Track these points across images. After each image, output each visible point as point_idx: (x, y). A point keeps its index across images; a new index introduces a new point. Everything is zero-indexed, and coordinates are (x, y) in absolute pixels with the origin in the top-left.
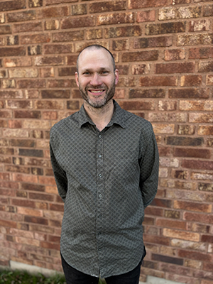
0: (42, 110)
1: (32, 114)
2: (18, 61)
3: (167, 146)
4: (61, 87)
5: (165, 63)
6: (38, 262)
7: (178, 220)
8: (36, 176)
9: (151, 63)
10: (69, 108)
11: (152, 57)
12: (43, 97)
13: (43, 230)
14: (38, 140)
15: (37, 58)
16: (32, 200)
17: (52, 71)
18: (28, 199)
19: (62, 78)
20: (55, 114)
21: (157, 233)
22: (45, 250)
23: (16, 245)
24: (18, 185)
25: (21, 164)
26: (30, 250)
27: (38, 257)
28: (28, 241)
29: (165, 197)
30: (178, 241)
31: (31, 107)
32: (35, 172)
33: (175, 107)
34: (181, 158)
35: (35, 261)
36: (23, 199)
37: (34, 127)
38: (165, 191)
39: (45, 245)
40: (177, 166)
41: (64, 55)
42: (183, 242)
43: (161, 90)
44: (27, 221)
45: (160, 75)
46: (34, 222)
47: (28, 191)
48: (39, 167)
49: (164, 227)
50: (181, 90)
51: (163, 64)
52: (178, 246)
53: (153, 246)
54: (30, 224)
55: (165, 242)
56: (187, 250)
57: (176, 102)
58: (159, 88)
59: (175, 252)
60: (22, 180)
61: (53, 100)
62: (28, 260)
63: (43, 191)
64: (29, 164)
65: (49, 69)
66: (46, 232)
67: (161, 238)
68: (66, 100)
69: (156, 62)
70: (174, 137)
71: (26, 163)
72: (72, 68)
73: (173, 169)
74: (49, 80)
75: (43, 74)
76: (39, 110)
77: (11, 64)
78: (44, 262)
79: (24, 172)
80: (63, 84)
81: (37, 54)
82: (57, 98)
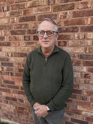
0: (11, 42)
1: (6, 44)
3: (79, 60)
4: (21, 28)
5: (78, 10)
6: (13, 119)
7: (86, 101)
8: (10, 77)
9: (70, 11)
10: (25, 40)
11: (71, 7)
12: (12, 34)
13: (15, 104)
14: (10, 58)
15: (7, 12)
16: (9, 89)
17: (15, 19)
18: (7, 88)
19: (21, 23)
20: (18, 43)
21: (74, 108)
22: (16, 114)
23: (3, 110)
24: (1, 81)
25: (2, 70)
26: (9, 113)
27: (13, 117)
28: (8, 109)
29: (78, 88)
30: (86, 112)
31: (6, 40)
32: (10, 74)
33: (85, 37)
34: (88, 67)
35: (12, 119)
36: (4, 88)
37: (8, 51)
38: (78, 85)
39: (16, 111)
40: (85, 71)
41: (21, 10)
42: (88, 113)
43: (76, 27)
44: (7, 99)
45: (76, 18)
46: (10, 100)
47: (7, 84)
48: (12, 72)
49: (78, 105)
50: (88, 27)
51: (78, 11)
52: (86, 115)
53: (72, 114)
54: (8, 100)
55: (79, 113)
56: (91, 117)
57: (85, 34)
58: (75, 26)
59: (84, 118)
60: (3, 79)
61: (17, 36)
62: (9, 118)
63: (14, 84)
64: (6, 70)
65: (14, 19)
66: (16, 105)
67: (76, 110)
68: (23, 35)
69: (74, 10)
70: (84, 55)
71: (5, 70)
72: (26, 17)
73: (83, 73)
74: (14, 25)
75: (11, 22)
76: (10, 41)
78: (16, 119)
79: (4, 74)
80: (22, 26)
81: (7, 10)
82: (19, 34)
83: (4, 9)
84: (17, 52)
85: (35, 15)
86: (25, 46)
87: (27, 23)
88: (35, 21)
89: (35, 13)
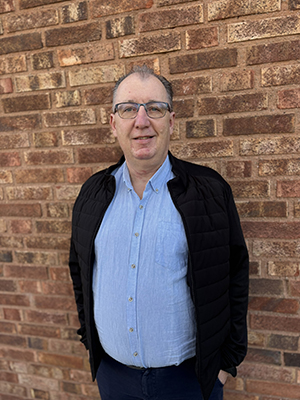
77: (71, 60)
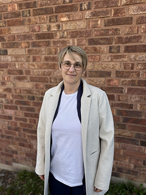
0: (88, 55)
2: (71, 16)
4: (106, 35)
12: (90, 44)
17: (99, 22)
19: (107, 28)
20: (98, 57)
61: (98, 46)
65: (97, 21)
68: (109, 46)
72: (117, 19)
74: (96, 30)
75: (91, 25)
80: (108, 32)
81: (88, 9)
82: (102, 44)
83: (83, 7)
84: (94, 70)
85: (132, 16)
86: (109, 62)
87: (119, 27)
88: (131, 24)
89: (133, 13)
